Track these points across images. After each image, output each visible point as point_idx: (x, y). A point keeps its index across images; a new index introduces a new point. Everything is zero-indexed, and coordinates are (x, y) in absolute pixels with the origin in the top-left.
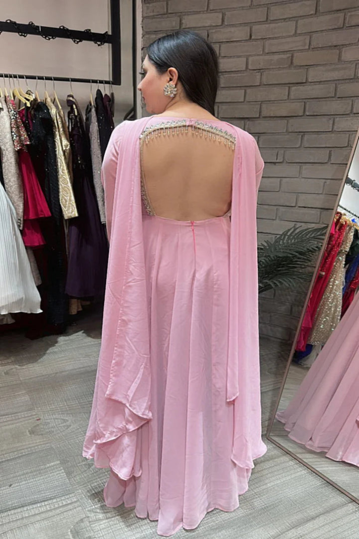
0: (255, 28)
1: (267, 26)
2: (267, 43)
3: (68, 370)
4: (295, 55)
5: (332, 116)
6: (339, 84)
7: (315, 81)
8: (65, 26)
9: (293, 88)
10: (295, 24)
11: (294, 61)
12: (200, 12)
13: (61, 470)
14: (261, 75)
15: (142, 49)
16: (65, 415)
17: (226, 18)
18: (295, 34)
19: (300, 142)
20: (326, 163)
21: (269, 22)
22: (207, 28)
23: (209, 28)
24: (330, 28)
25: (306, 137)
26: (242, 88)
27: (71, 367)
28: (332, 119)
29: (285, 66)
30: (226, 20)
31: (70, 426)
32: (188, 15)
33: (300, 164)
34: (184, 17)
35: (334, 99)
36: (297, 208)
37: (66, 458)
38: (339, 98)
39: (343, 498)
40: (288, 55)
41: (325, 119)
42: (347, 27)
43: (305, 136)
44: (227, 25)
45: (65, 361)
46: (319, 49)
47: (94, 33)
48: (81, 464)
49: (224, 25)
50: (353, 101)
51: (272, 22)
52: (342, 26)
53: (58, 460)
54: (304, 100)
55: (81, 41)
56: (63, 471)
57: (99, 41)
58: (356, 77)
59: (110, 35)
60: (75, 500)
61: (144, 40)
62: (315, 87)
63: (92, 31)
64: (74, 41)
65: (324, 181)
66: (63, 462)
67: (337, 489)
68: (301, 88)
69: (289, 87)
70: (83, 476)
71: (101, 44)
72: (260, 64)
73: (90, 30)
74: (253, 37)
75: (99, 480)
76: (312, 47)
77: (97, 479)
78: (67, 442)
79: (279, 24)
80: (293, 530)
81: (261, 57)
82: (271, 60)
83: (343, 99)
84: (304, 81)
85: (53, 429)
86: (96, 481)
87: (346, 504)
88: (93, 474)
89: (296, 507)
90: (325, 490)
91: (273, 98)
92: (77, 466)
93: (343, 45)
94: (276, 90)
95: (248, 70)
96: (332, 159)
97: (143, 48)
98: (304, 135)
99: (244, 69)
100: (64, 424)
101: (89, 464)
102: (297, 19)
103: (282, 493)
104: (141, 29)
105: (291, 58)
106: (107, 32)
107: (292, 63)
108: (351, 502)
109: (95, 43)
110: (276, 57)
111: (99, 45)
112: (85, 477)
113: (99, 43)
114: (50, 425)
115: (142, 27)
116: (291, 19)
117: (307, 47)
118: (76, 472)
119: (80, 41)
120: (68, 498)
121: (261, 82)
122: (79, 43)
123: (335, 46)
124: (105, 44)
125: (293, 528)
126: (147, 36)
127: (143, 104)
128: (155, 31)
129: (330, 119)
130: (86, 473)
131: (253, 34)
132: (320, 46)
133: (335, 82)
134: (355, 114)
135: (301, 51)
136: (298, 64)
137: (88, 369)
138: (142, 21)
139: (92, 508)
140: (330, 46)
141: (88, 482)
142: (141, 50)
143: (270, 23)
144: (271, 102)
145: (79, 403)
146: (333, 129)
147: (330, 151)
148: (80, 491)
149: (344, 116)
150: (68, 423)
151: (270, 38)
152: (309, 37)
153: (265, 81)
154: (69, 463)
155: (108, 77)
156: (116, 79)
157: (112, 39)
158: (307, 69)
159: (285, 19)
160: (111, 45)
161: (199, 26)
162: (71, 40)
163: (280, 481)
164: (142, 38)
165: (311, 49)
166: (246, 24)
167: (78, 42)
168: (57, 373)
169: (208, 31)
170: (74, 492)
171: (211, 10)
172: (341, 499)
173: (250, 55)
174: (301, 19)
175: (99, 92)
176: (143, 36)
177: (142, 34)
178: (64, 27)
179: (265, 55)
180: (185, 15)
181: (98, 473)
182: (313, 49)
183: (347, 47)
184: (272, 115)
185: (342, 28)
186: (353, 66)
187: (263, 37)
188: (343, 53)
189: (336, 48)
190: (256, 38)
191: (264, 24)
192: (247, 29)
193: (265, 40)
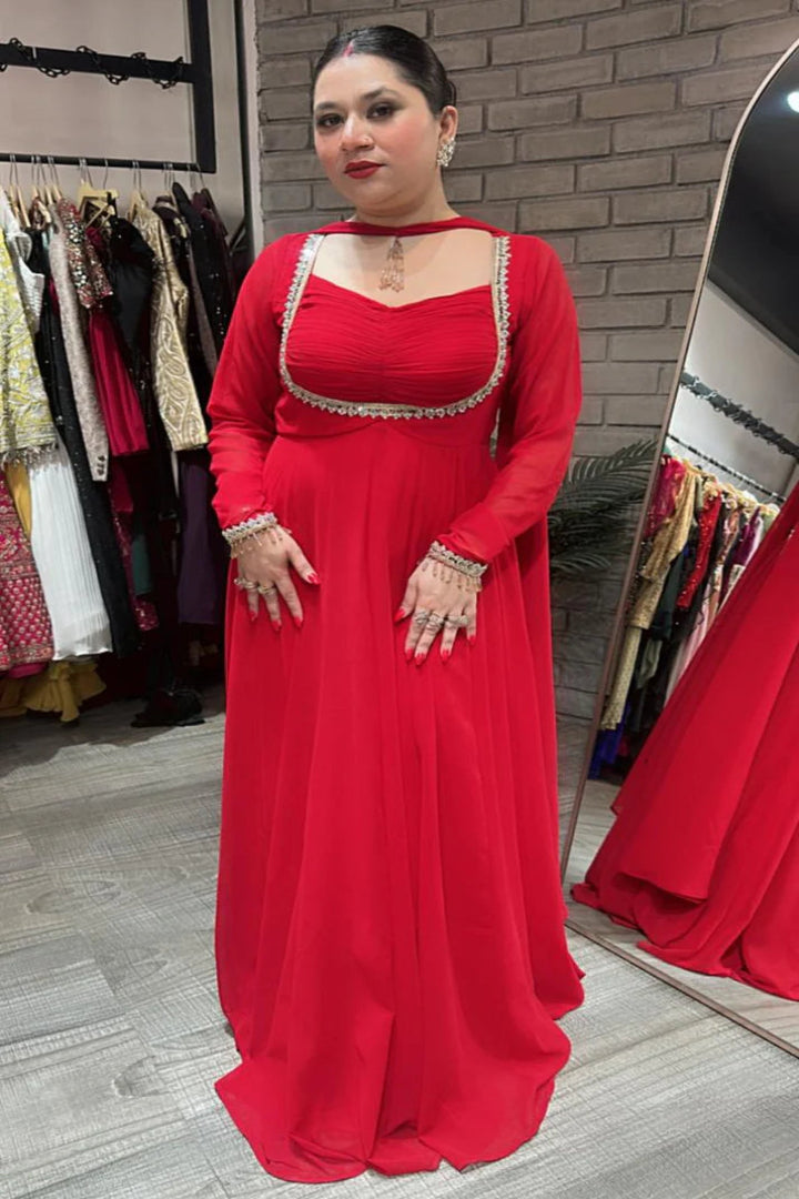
0: (498, 40)
1: (522, 35)
2: (525, 72)
3: (117, 791)
4: (587, 96)
5: (667, 226)
6: (680, 155)
7: (630, 150)
8: (88, 47)
9: (585, 168)
10: (580, 31)
11: (583, 109)
12: (379, 9)
13: (97, 975)
14: (516, 142)
15: (259, 94)
16: (109, 874)
17: (435, 21)
18: (583, 52)
19: (604, 284)
20: (662, 326)
21: (527, 27)
24: (657, 36)
25: (617, 272)
26: (476, 171)
27: (122, 785)
28: (669, 231)
29: (566, 121)
30: (435, 26)
31: (119, 893)
32: (354, 17)
33: (608, 332)
34: (345, 22)
35: (670, 188)
36: (605, 427)
37: (109, 952)
38: (680, 185)
40: (571, 98)
41: (652, 232)
42: (689, 33)
43: (616, 269)
44: (439, 37)
45: (110, 774)
46: (635, 82)
47: (150, 61)
48: (140, 963)
49: (432, 37)
50: (709, 191)
51: (532, 27)
52: (678, 33)
53: (90, 957)
54: (608, 193)
55: (126, 79)
56: (102, 976)
57: (165, 79)
58: (713, 139)
59: (187, 65)
60: (126, 1027)
61: (262, 74)
62: (630, 163)
63: (148, 57)
64: (111, 79)
65: (658, 365)
66: (103, 960)
68: (602, 167)
69: (576, 166)
70: (144, 985)
71: (170, 83)
72: (511, 118)
73: (143, 54)
74: (494, 62)
75: (178, 990)
76: (620, 78)
77: (174, 988)
78: (111, 924)
79: (546, 32)
80: (584, 1068)
81: (513, 103)
82: (536, 109)
83: (690, 187)
84: (606, 152)
85: (80, 901)
86: (172, 992)
88: (166, 979)
91: (542, 190)
92: (133, 967)
93: (684, 72)
94: (550, 172)
95: (487, 132)
96: (672, 317)
97: (261, 90)
98: (612, 267)
99: (479, 129)
100: (107, 891)
101: (157, 963)
102: (583, 19)
104: (255, 48)
105: (575, 103)
106: (181, 59)
107: (579, 113)
109: (157, 82)
110: (546, 102)
111: (164, 87)
112: (148, 986)
113: (165, 82)
114: (75, 893)
115: (258, 46)
116: (573, 20)
117: (609, 79)
118: (130, 978)
119: (124, 78)
120: (111, 1025)
121: (515, 157)
122: (123, 82)
123: (667, 75)
124: (179, 84)
125: (584, 1064)
126: (268, 65)
127: (265, 212)
128: (285, 54)
129: (665, 231)
130: (151, 979)
131: (494, 56)
132: (636, 76)
133: (671, 151)
135: (598, 86)
136: (593, 116)
137: (160, 786)
138: (257, 34)
139: (161, 1041)
140: (658, 76)
141: (155, 995)
142: (255, 95)
143: (529, 30)
144: (539, 199)
145: (139, 852)
146: (671, 251)
147: (669, 301)
148: (138, 1011)
149: (694, 224)
150: (113, 889)
151: (529, 62)
152: (611, 56)
153: (523, 154)
154: (115, 963)
155: (188, 157)
156: (206, 160)
157: (194, 72)
158: (612, 124)
159: (560, 20)
160: (191, 85)
162: (103, 76)
164: (258, 69)
165: (617, 82)
166: (477, 34)
167: (118, 81)
168: (91, 796)
170: (124, 1014)
171: (403, 6)
172: (690, 1012)
173: (489, 100)
174: (593, 20)
175: (177, 189)
176: (260, 65)
177: (258, 61)
178: (86, 49)
179: (521, 99)
180: (348, 18)
181: (178, 976)
182: (621, 81)
183: (690, 76)
184: (543, 228)
185: (679, 36)
186: (707, 116)
187: (516, 61)
188: (684, 89)
189: (669, 78)
190: (502, 62)
191: (517, 32)
192: (482, 44)
193: (519, 67)
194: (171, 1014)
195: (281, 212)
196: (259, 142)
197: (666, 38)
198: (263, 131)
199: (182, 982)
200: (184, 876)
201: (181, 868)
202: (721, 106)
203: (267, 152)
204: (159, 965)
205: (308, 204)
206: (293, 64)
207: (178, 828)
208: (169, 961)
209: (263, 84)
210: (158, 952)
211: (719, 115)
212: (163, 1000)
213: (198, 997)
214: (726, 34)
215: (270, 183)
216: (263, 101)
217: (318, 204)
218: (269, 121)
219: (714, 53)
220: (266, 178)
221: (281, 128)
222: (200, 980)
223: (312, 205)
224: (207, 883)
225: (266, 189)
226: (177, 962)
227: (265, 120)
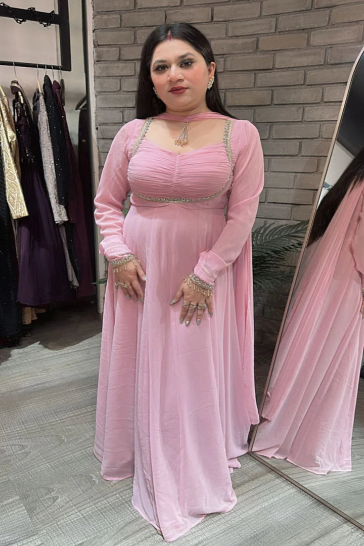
0: (217, 9)
1: (229, 6)
2: (231, 25)
3: (24, 388)
4: (261, 38)
5: (301, 105)
6: (308, 70)
7: (283, 67)
8: (5, 3)
9: (260, 75)
10: (259, 6)
11: (260, 46)
13: (21, 507)
14: (225, 61)
15: (93, 31)
16: (24, 440)
18: (260, 17)
19: (268, 133)
20: (296, 155)
21: (232, 2)
22: (164, 8)
23: (166, 9)
24: (298, 10)
25: (275, 127)
27: (27, 384)
28: (302, 108)
29: (251, 51)
31: (30, 452)
33: (270, 157)
35: (303, 87)
36: (266, 203)
37: (26, 491)
38: (308, 85)
39: (337, 518)
40: (253, 39)
41: (294, 108)
42: (316, 9)
43: (274, 126)
44: (186, 6)
45: (20, 378)
46: (286, 32)
47: (37, 12)
48: (44, 498)
49: (183, 6)
50: (323, 89)
51: (235, 2)
52: (310, 8)
53: (16, 495)
54: (272, 88)
55: (25, 21)
56: (24, 508)
57: (45, 22)
58: (326, 63)
59: (56, 15)
61: (95, 21)
62: (283, 73)
63: (36, 10)
64: (17, 21)
65: (294, 174)
66: (24, 497)
67: (329, 508)
68: (268, 74)
69: (255, 74)
70: (47, 513)
71: (47, 24)
72: (223, 49)
73: (34, 9)
74: (214, 20)
75: (66, 516)
76: (279, 30)
77: (63, 515)
78: (27, 473)
79: (242, 5)
81: (223, 41)
82: (236, 44)
83: (313, 87)
84: (271, 68)
85: (9, 458)
86: (62, 517)
87: (341, 525)
88: (59, 509)
89: (287, 533)
90: (317, 510)
91: (238, 85)
92: (40, 501)
93: (312, 28)
94: (242, 77)
96: (302, 151)
97: (95, 29)
98: (272, 125)
100: (23, 451)
101: (53, 498)
103: (271, 517)
104: (92, 9)
105: (256, 42)
106: (53, 12)
107: (257, 47)
108: (345, 523)
109: (41, 23)
110: (240, 41)
111: (45, 26)
112: (50, 514)
113: (45, 23)
114: (6, 453)
115: (93, 7)
117: (273, 30)
118: (39, 508)
119: (24, 21)
120: (31, 542)
121: (224, 69)
122: (23, 23)
123: (303, 30)
124: (52, 25)
126: (99, 17)
127: (96, 92)
128: (108, 12)
129: (300, 108)
130: (51, 509)
131: (214, 16)
132: (287, 30)
133: (304, 68)
134: (325, 102)
135: (267, 34)
136: (264, 49)
137: (47, 385)
140: (299, 30)
141: (54, 519)
142: (92, 32)
143: (233, 4)
144: (236, 90)
145: (39, 425)
146: (302, 118)
147: (301, 143)
148: (45, 531)
149: (314, 105)
150: (27, 450)
151: (232, 20)
152: (275, 19)
153: (229, 67)
154: (30, 498)
155: (56, 60)
156: (66, 65)
157: (60, 19)
158: (274, 54)
160: (58, 26)
161: (155, 6)
162: (13, 19)
163: (268, 504)
164: (93, 18)
165: (277, 32)
166: (207, 5)
167: (21, 22)
168: (12, 391)
169: (165, 12)
170: (38, 534)
172: (335, 520)
173: (212, 39)
174: (266, 0)
175: (47, 79)
176: (94, 16)
177: (93, 15)
178: (4, 4)
179: (229, 39)
181: (65, 507)
182: (279, 32)
183: (315, 30)
184: (238, 104)
185: (310, 10)
186: (323, 51)
187: (226, 20)
188: (312, 37)
189: (305, 31)
190: (218, 20)
191: (226, 5)
192: (209, 9)
193: (227, 23)
194: (63, 533)
195: (104, 92)
196: (94, 56)
197: (303, 11)
198: (96, 50)
199: (68, 510)
200: (64, 440)
201: (62, 435)
202: (330, 46)
203: (97, 61)
204: (55, 499)
205: (119, 89)
206: (112, 16)
207: (58, 410)
208: (60, 496)
209: (95, 26)
210: (54, 491)
211: (329, 51)
212: (58, 523)
213: (78, 520)
214: (334, 10)
215: (99, 77)
216: (96, 35)
217: (124, 89)
218: (98, 45)
219: (328, 18)
220: (97, 75)
221: (105, 49)
222: (77, 508)
223: (120, 88)
224: (76, 445)
225: (97, 80)
226: (64, 498)
227: (96, 45)
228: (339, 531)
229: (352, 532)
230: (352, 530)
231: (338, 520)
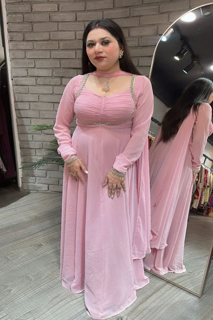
0: (78, 14)
1: (86, 13)
10: (102, 14)
12: (43, 2)
15: (7, 24)
17: (60, 7)
22: (49, 12)
23: (50, 12)
24: (123, 17)
26: (74, 50)
30: (60, 8)
32: (36, 3)
34: (33, 5)
39: (163, 282)
42: (132, 17)
44: (61, 11)
48: (4, 291)
49: (59, 12)
50: (138, 59)
51: (88, 11)
52: (129, 16)
58: (139, 46)
60: (5, 314)
61: (8, 18)
67: (158, 277)
70: (7, 298)
74: (78, 20)
75: (18, 299)
77: (16, 298)
79: (93, 13)
80: (141, 305)
87: (165, 285)
88: (13, 295)
89: (139, 292)
92: (1, 293)
95: (76, 39)
97: (8, 23)
99: (74, 38)
102: (103, 10)
112: (8, 299)
115: (6, 9)
116: (99, 10)
118: (2, 297)
123: (126, 27)
125: (141, 304)
126: (10, 15)
127: (11, 58)
128: (15, 13)
130: (8, 296)
131: (77, 18)
134: (140, 66)
138: (6, 6)
139: (17, 317)
141: (11, 301)
143: (87, 12)
148: (7, 308)
159: (96, 10)
161: (44, 11)
164: (7, 16)
166: (73, 11)
169: (49, 14)
170: (3, 310)
171: (50, 2)
172: (162, 283)
173: (77, 30)
174: (105, 11)
176: (7, 15)
177: (6, 14)
180: (34, 3)
181: (17, 294)
183: (132, 28)
185: (129, 17)
186: (137, 39)
187: (84, 20)
188: (131, 31)
189: (127, 28)
190: (80, 20)
191: (84, 12)
192: (74, 14)
193: (85, 22)
194: (18, 308)
195: (16, 58)
196: (8, 38)
197: (126, 17)
198: (9, 34)
199: (19, 296)
200: (9, 259)
201: (8, 256)
202: (141, 37)
203: (10, 41)
204: (10, 291)
205: (24, 57)
206: (18, 15)
207: (3, 243)
208: (13, 289)
209: (8, 21)
210: (8, 286)
211: (140, 39)
212: (14, 303)
213: (25, 300)
214: (141, 18)
215: (12, 50)
216: (9, 26)
217: (27, 57)
218: (11, 32)
219: (138, 22)
220: (11, 48)
221: (15, 34)
222: (24, 294)
223: (25, 57)
224: (17, 261)
225: (11, 52)
226: (15, 289)
227: (9, 32)
228: (165, 288)
229: (171, 288)
230: (171, 287)
231: (163, 283)
